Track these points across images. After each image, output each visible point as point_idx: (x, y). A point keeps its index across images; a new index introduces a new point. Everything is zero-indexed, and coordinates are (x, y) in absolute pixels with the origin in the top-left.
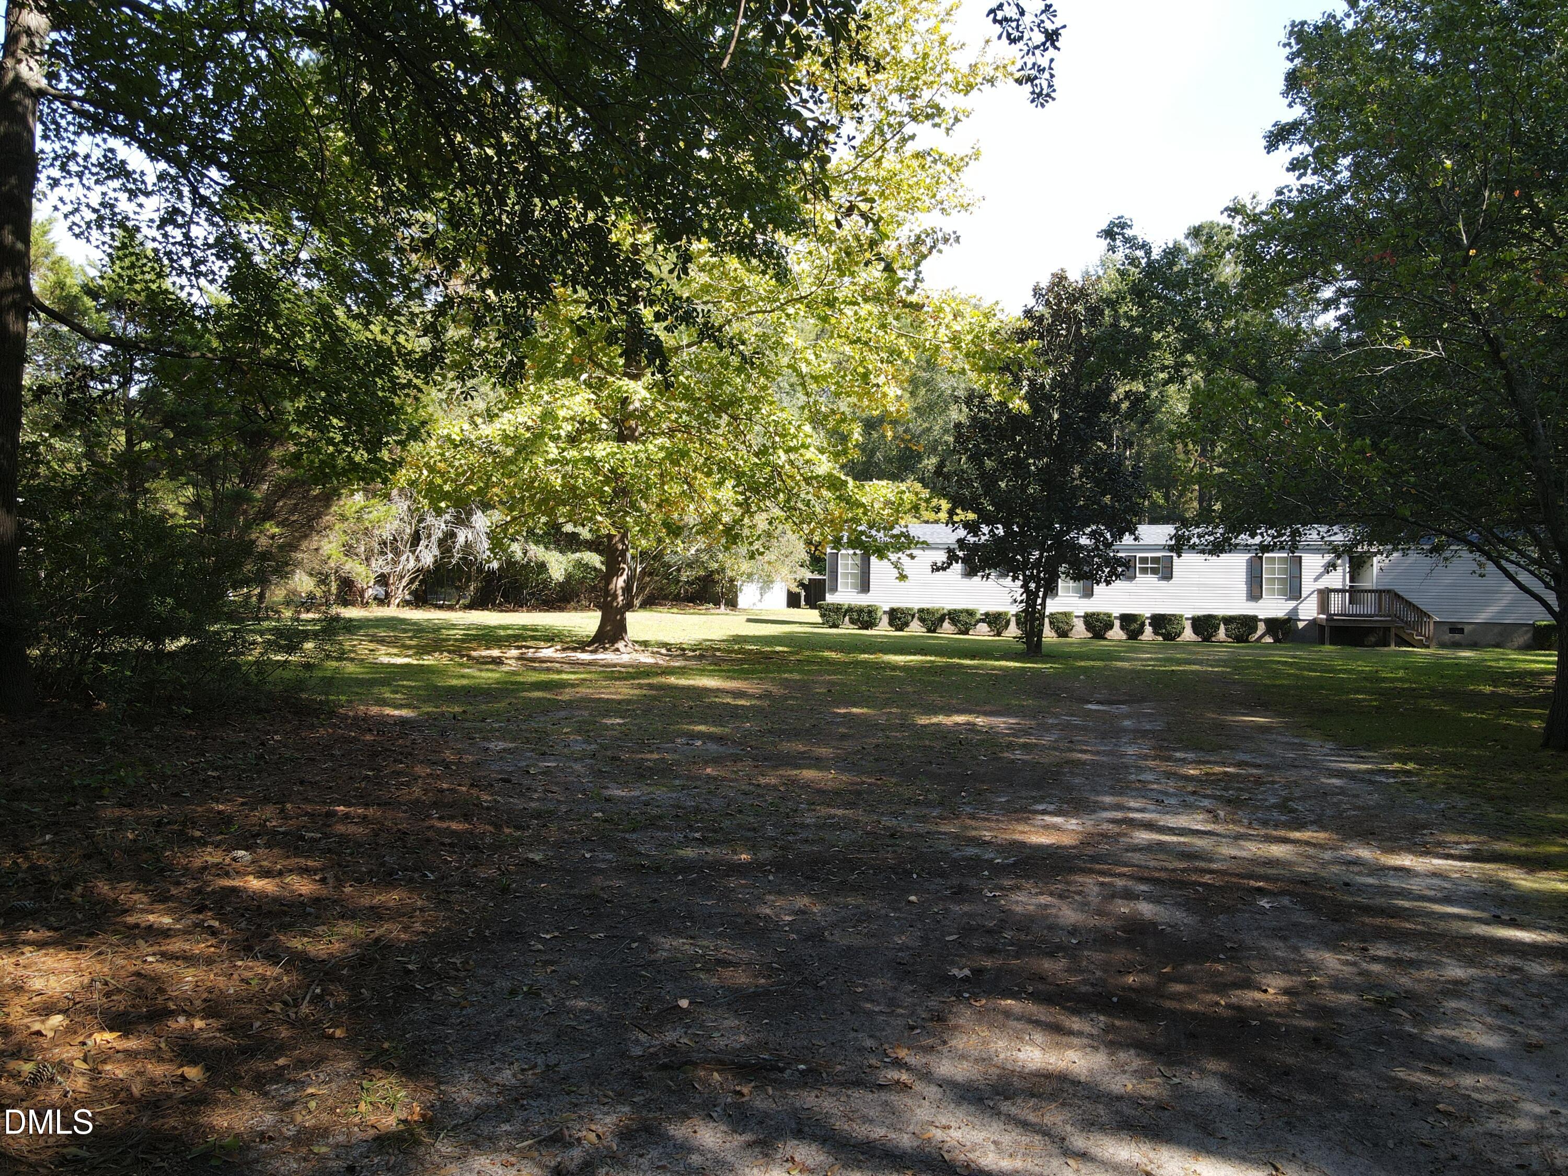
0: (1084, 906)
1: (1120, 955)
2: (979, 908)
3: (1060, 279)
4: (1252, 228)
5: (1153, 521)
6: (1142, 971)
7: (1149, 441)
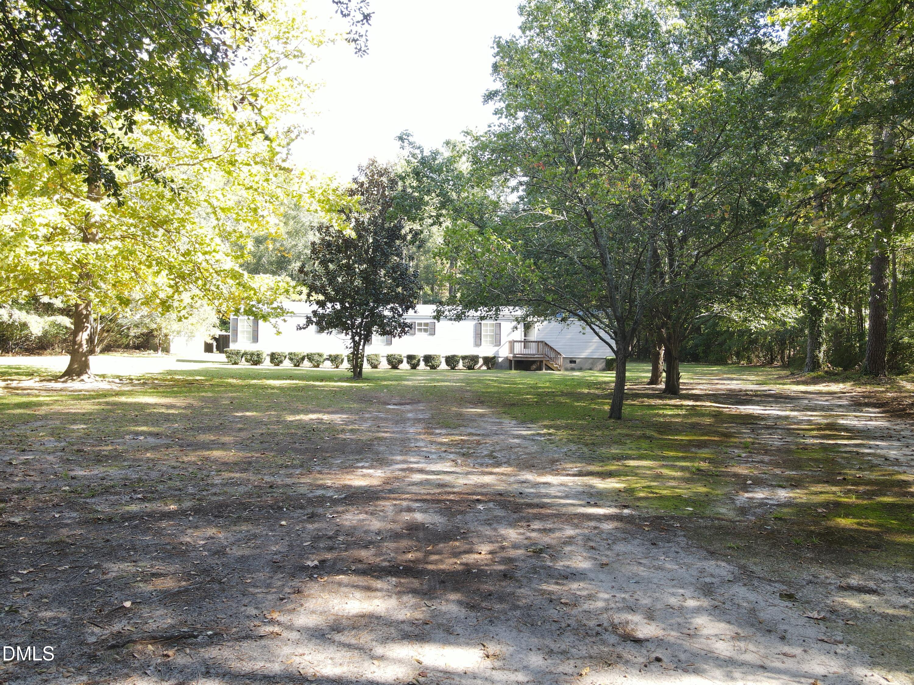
0: (384, 519)
1: (404, 543)
2: (323, 525)
3: (373, 162)
4: (476, 144)
5: (425, 303)
6: (416, 550)
7: (423, 258)
